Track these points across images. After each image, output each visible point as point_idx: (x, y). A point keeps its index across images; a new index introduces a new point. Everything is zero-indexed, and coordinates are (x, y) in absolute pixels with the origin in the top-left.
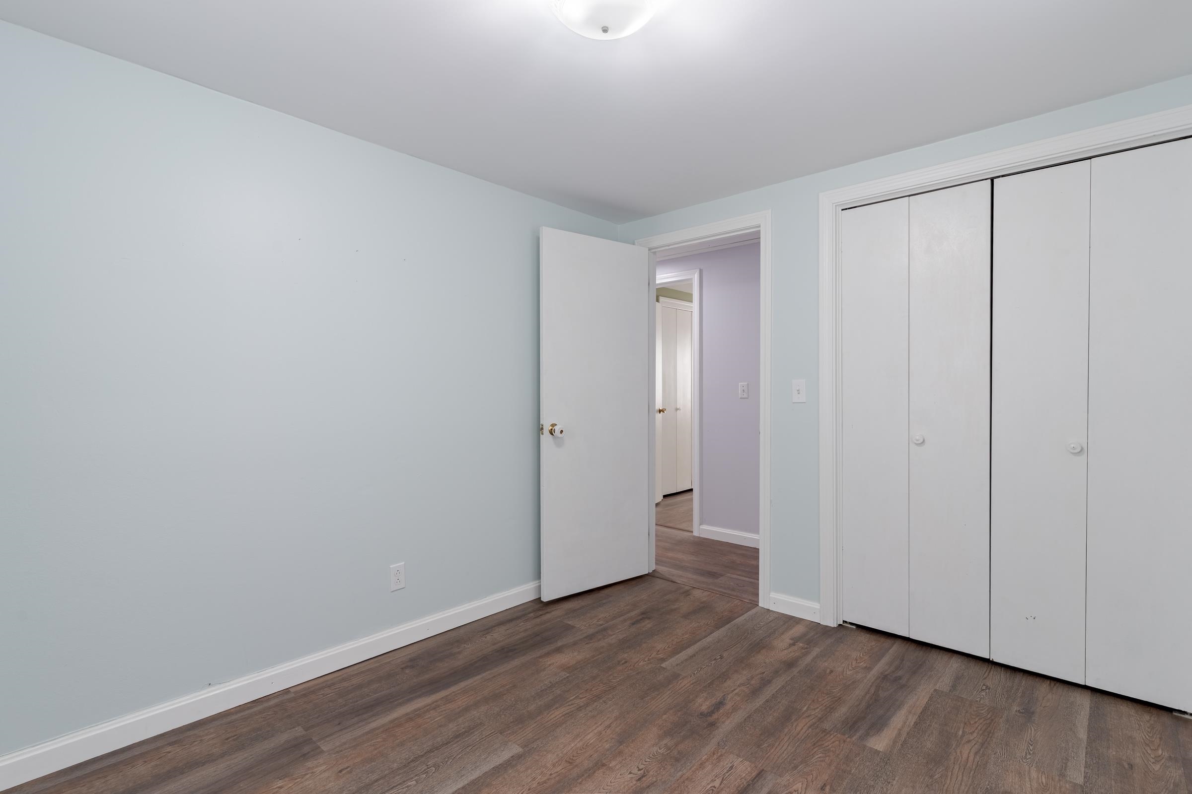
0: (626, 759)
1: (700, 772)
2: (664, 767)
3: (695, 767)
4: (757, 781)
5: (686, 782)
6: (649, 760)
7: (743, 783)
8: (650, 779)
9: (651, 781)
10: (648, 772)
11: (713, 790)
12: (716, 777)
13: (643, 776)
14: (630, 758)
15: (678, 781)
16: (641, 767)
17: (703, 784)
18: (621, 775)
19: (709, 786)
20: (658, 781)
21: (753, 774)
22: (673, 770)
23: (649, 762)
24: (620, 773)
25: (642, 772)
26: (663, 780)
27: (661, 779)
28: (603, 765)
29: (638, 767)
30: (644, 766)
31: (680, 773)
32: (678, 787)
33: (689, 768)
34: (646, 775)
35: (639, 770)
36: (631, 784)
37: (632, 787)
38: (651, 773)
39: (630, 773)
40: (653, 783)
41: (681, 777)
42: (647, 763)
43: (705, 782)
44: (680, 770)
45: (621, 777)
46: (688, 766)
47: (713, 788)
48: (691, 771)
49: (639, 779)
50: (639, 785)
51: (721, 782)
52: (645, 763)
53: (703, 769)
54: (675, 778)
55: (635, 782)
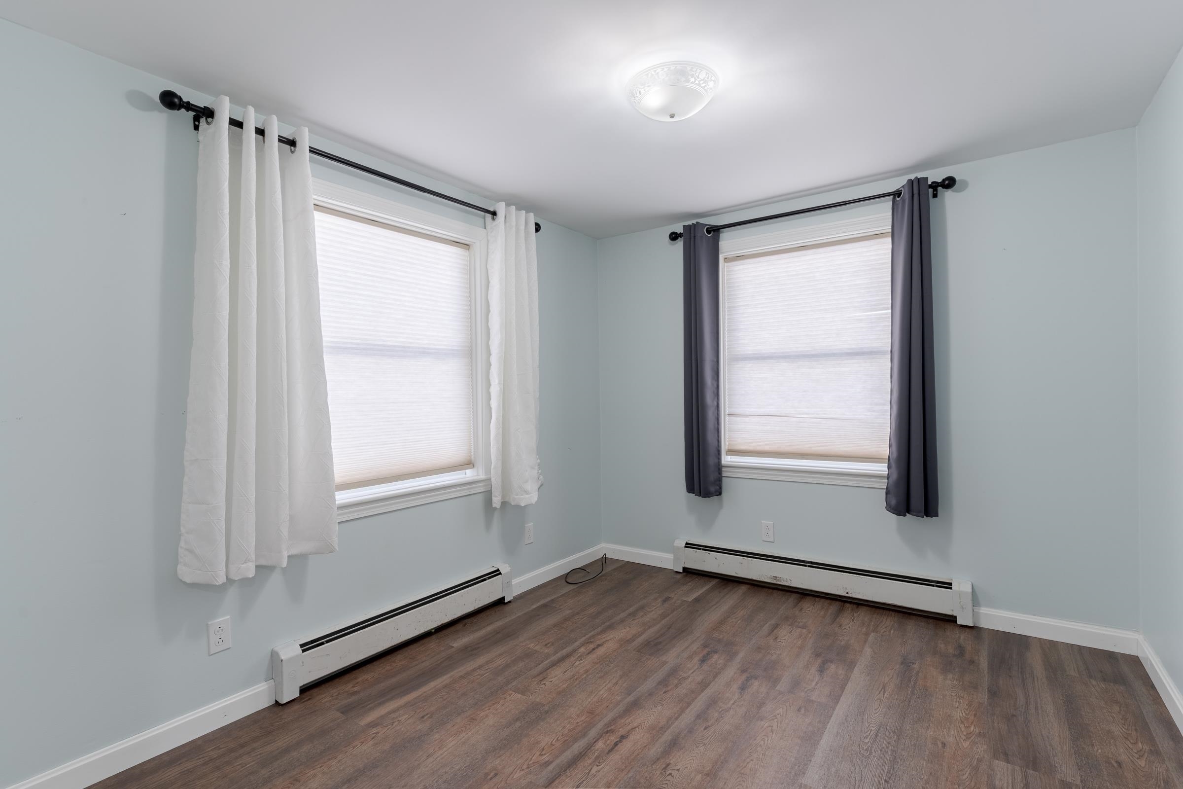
0: (688, 785)
1: (610, 778)
2: (647, 780)
3: (615, 783)
4: (555, 776)
5: (623, 767)
6: (663, 786)
7: (570, 772)
8: (658, 767)
9: (657, 764)
10: (661, 773)
11: (599, 763)
12: (595, 776)
13: (665, 768)
14: (684, 785)
15: (632, 768)
16: (669, 778)
17: (608, 767)
18: (687, 767)
19: (602, 765)
20: (650, 765)
21: (557, 782)
22: (638, 777)
23: (663, 784)
24: (688, 769)
25: (668, 773)
26: (646, 767)
27: (648, 767)
28: (707, 775)
29: (673, 777)
30: (667, 778)
31: (630, 775)
32: (631, 762)
33: (622, 782)
34: (662, 770)
35: (671, 774)
36: (674, 760)
37: (673, 758)
38: (658, 772)
39: (678, 770)
40: (654, 763)
41: (629, 771)
42: (664, 782)
43: (605, 770)
44: (630, 778)
45: (686, 766)
46: (622, 784)
47: (599, 764)
48: (619, 778)
49: (668, 765)
50: (667, 760)
51: (590, 771)
52: (667, 782)
53: (607, 782)
54: (634, 770)
55: (671, 762)
